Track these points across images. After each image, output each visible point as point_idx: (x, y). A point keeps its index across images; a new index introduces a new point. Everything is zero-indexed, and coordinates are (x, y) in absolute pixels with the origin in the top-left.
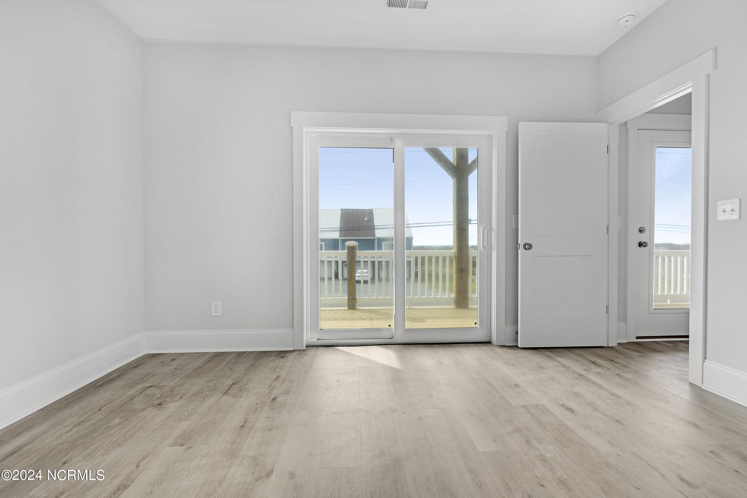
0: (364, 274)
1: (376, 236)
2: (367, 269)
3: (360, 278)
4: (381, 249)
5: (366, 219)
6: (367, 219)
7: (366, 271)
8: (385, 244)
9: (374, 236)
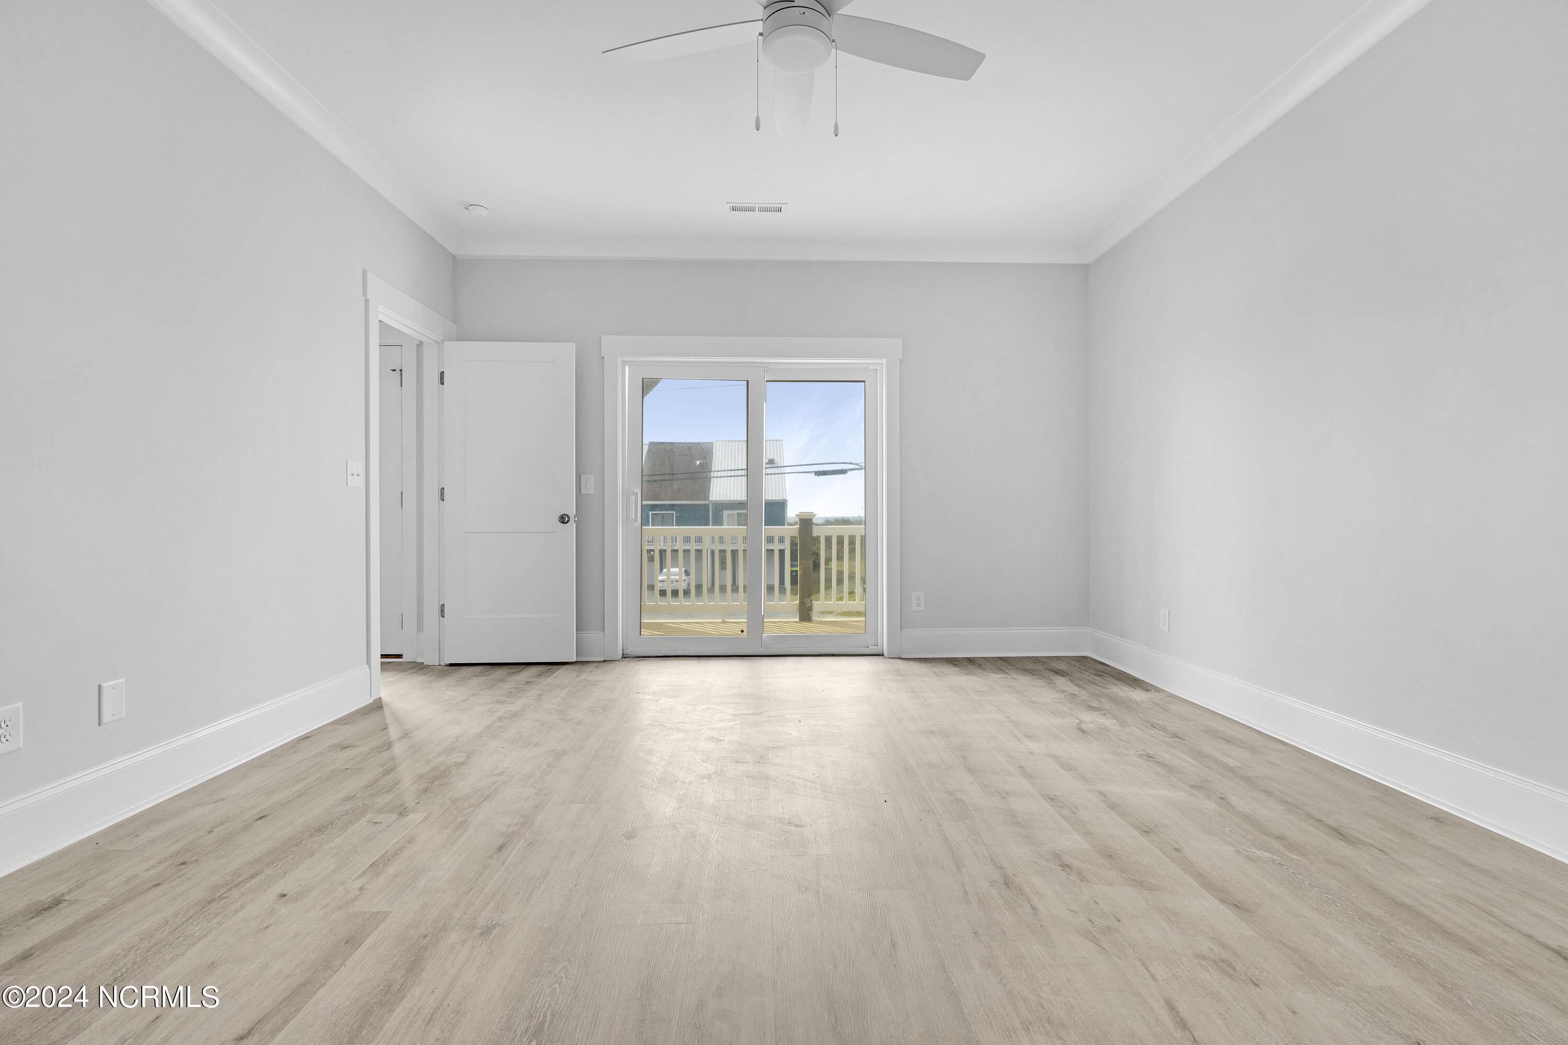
0: (672, 577)
1: (710, 499)
2: (677, 567)
3: (665, 584)
4: (722, 524)
5: (698, 463)
6: (700, 464)
7: (676, 570)
8: (729, 515)
9: (707, 498)
